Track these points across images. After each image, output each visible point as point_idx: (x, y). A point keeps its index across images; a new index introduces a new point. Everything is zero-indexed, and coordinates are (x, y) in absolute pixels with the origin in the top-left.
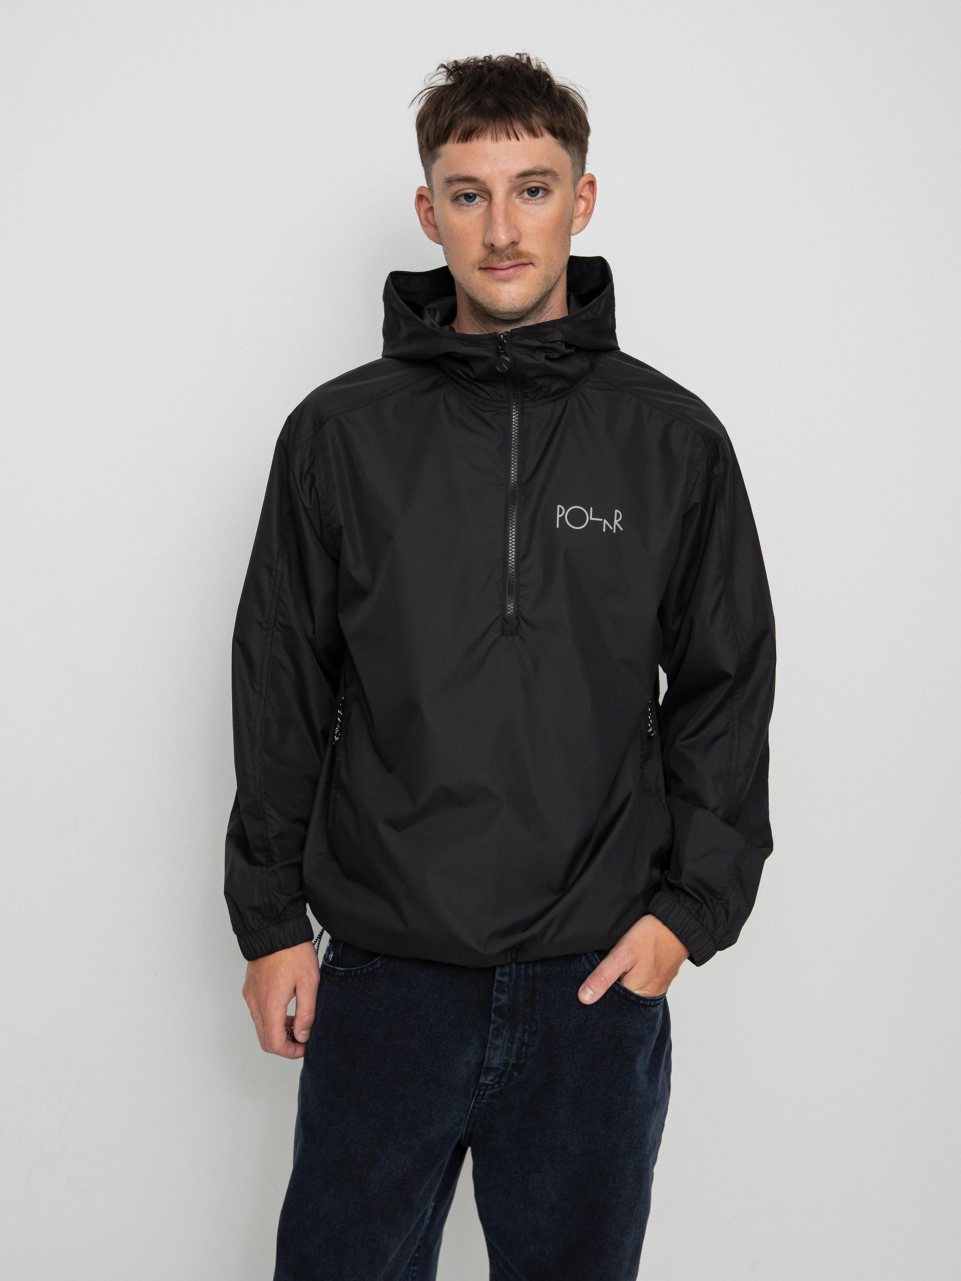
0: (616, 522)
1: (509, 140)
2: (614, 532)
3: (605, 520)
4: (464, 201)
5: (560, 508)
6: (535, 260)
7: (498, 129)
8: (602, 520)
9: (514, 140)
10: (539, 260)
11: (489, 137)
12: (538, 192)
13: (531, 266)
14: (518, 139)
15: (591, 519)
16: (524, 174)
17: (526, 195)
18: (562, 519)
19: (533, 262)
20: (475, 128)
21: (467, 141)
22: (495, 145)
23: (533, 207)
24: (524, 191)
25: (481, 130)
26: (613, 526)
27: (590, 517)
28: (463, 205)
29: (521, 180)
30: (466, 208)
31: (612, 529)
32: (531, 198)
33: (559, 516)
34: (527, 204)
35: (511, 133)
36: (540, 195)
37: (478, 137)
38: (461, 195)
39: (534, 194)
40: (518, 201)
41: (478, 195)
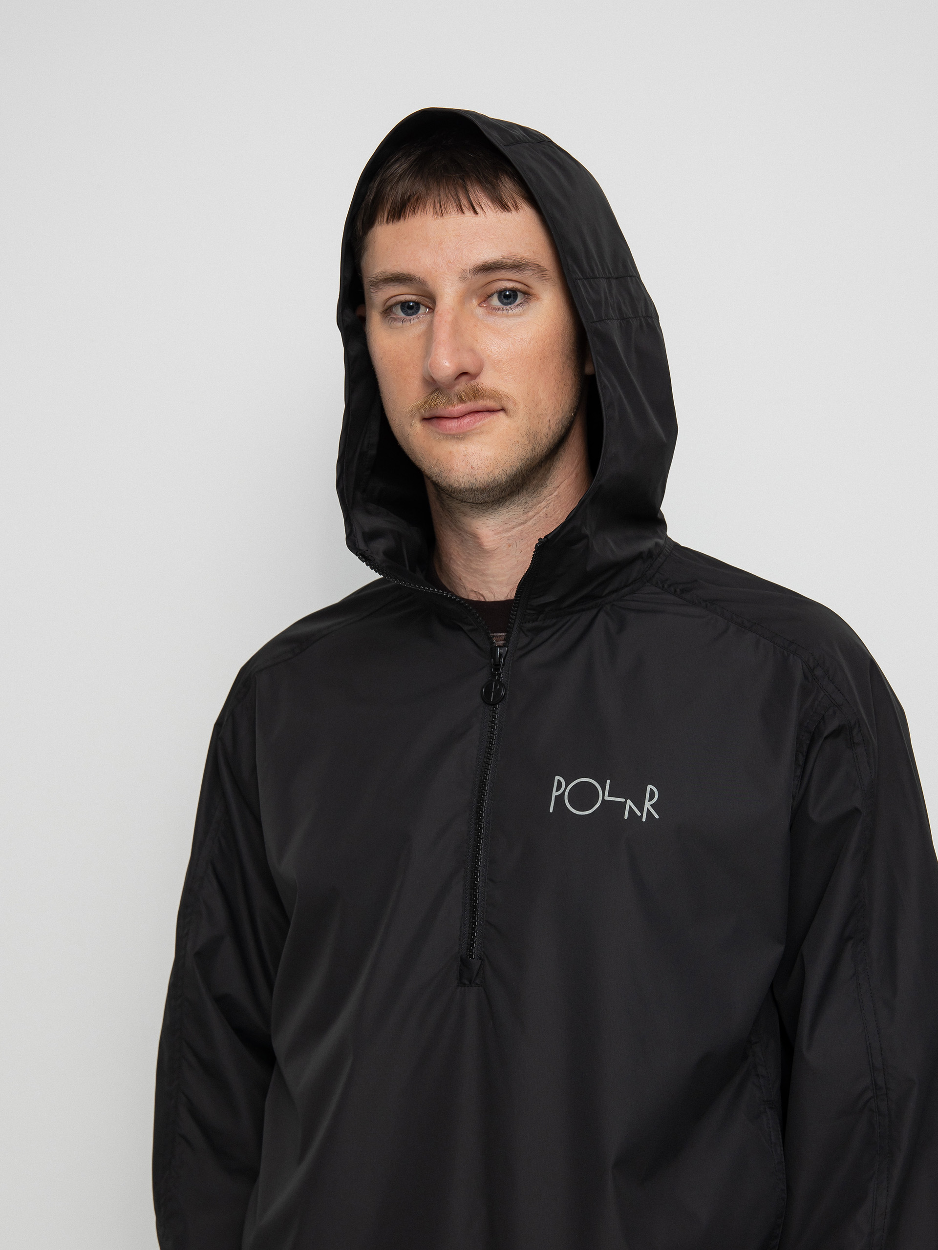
0: (648, 805)
1: (460, 215)
2: (644, 820)
3: (629, 800)
4: (400, 313)
5: (559, 781)
6: (510, 406)
7: (443, 196)
8: (623, 800)
9: (469, 214)
10: (515, 404)
11: (430, 209)
12: (515, 298)
13: (501, 415)
14: (476, 212)
15: (607, 798)
16: (487, 268)
17: (495, 301)
18: (560, 798)
19: (505, 406)
20: (410, 196)
21: (399, 218)
22: (440, 221)
23: (505, 320)
24: (490, 296)
25: (417, 200)
26: (641, 809)
27: (604, 795)
28: (395, 319)
29: (483, 278)
30: (400, 324)
31: (639, 814)
32: (505, 307)
33: (555, 793)
34: (496, 315)
35: (464, 202)
36: (518, 301)
37: (414, 211)
38: (396, 304)
39: (509, 301)
40: (480, 311)
41: (422, 304)
